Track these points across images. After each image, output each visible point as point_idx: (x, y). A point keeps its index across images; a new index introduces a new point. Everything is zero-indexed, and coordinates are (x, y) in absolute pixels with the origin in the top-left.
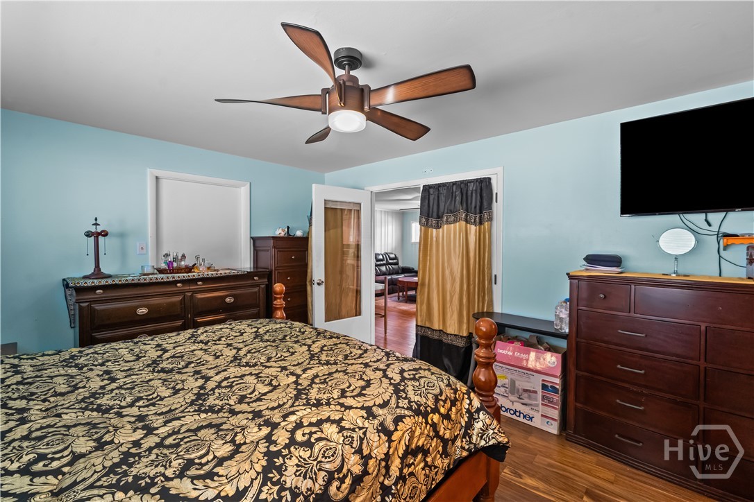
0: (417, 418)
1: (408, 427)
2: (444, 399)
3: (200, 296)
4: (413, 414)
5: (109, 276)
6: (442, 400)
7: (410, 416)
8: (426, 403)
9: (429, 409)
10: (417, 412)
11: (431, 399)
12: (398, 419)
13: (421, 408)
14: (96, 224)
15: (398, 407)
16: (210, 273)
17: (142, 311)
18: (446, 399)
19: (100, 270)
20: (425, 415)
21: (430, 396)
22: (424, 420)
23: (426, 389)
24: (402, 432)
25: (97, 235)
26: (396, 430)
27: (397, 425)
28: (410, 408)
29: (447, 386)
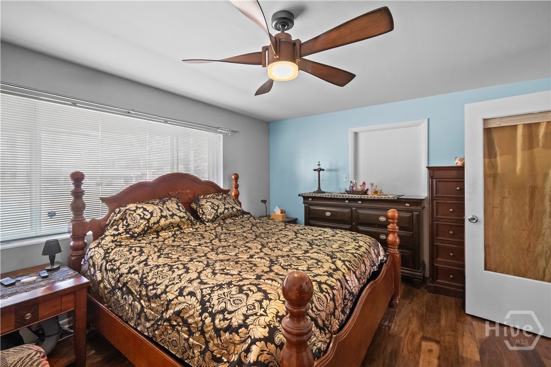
0: (199, 304)
1: (189, 302)
2: (226, 317)
3: (360, 211)
4: (199, 300)
5: (324, 192)
6: (224, 316)
7: (197, 299)
8: (214, 305)
9: (210, 310)
10: (202, 303)
11: (220, 306)
12: (192, 294)
13: (207, 303)
14: (319, 165)
15: (201, 290)
16: (376, 196)
17: (328, 214)
18: (227, 319)
19: (320, 189)
20: (204, 310)
21: (223, 305)
22: (200, 311)
23: (229, 300)
24: (184, 301)
25: (320, 170)
26: (184, 296)
27: (187, 295)
28: (203, 296)
29: (244, 315)
